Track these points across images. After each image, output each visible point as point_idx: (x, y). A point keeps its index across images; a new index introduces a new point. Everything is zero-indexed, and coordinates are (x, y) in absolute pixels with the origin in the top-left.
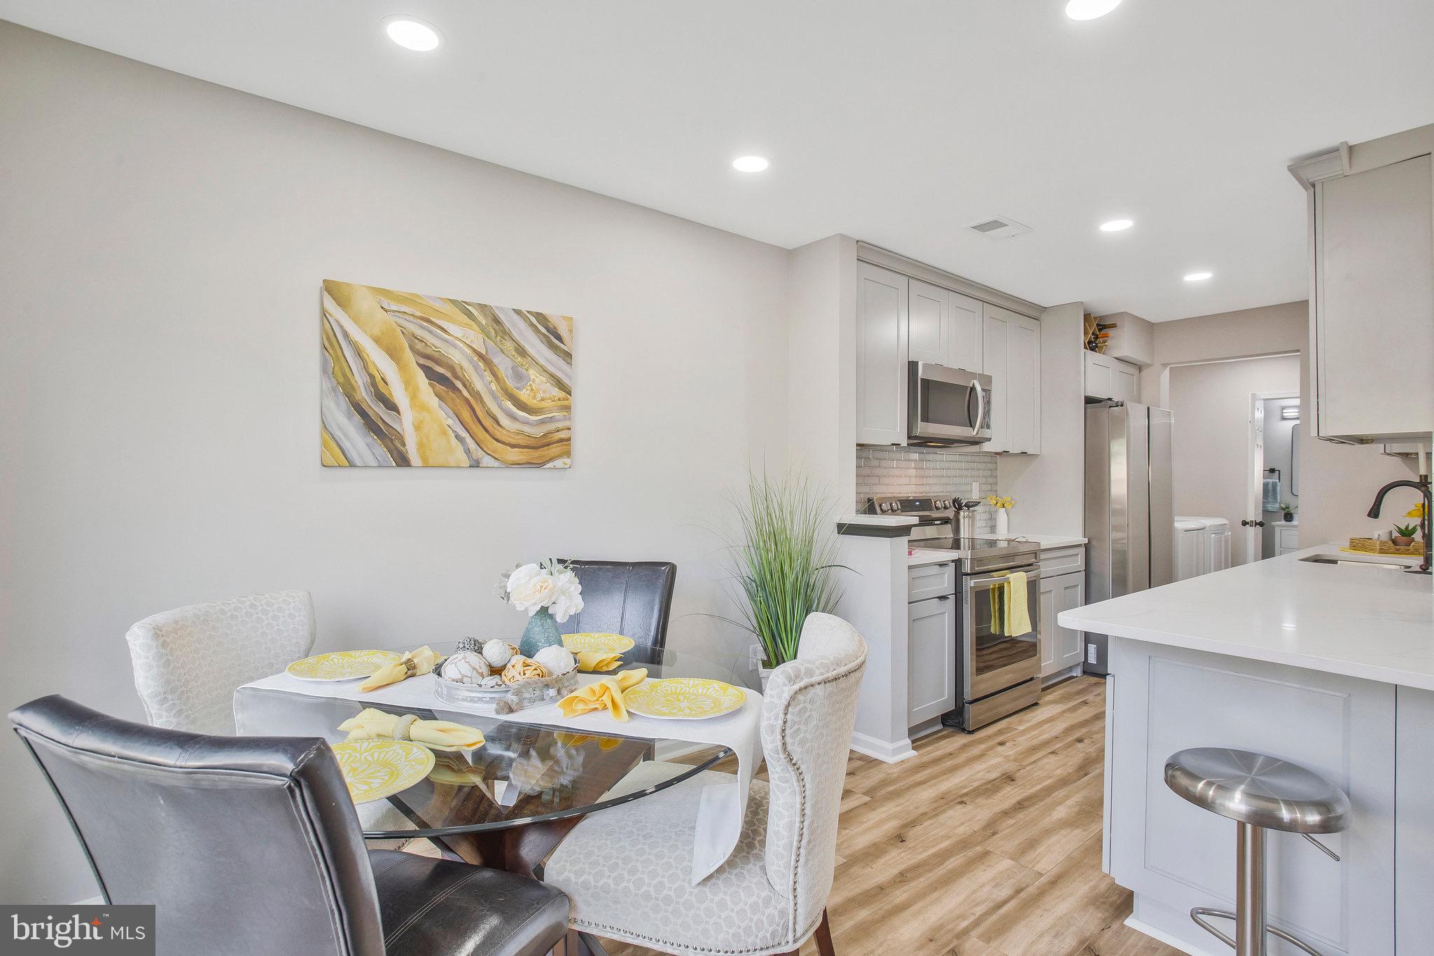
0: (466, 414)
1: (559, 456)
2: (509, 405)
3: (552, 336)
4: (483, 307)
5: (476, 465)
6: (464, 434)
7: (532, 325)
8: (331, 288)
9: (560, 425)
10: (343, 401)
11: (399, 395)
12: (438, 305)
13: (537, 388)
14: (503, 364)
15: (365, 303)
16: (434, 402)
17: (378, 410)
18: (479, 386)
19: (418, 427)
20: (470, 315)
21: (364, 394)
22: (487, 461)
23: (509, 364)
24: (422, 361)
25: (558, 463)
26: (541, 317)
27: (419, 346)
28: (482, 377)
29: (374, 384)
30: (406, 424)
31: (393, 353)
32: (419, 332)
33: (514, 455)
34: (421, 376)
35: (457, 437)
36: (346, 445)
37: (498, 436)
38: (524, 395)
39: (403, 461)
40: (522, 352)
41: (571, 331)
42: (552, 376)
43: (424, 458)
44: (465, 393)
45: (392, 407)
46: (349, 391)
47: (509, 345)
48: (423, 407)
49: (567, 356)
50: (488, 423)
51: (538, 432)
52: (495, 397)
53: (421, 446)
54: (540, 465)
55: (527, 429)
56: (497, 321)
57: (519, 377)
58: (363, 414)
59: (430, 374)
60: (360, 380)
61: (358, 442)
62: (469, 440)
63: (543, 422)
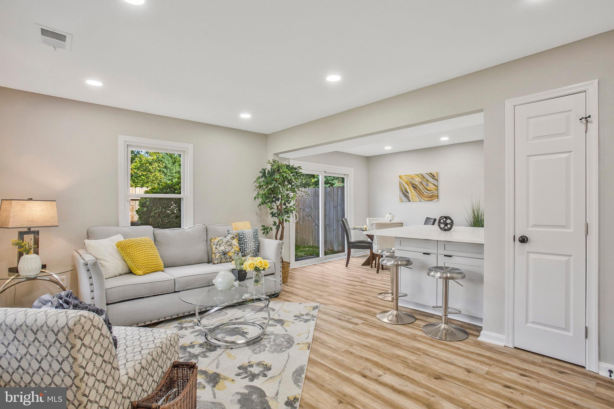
0: (419, 193)
1: (436, 199)
2: (426, 190)
3: (432, 176)
4: (420, 174)
5: (420, 201)
6: (418, 196)
7: (429, 175)
8: (400, 177)
9: (435, 193)
10: (402, 192)
11: (409, 191)
12: (414, 176)
13: (431, 187)
14: (424, 183)
15: (404, 178)
16: (414, 191)
17: (406, 193)
18: (420, 188)
19: (411, 195)
20: (418, 176)
21: (404, 191)
22: (422, 200)
23: (425, 183)
24: (412, 185)
25: (435, 200)
26: (430, 173)
27: (411, 183)
28: (421, 186)
29: (405, 189)
30: (410, 195)
31: (408, 184)
32: (411, 180)
33: (427, 199)
34: (412, 188)
35: (417, 196)
36: (402, 199)
37: (424, 196)
38: (428, 188)
39: (409, 201)
40: (427, 180)
41: (437, 175)
42: (433, 184)
43: (412, 200)
44: (418, 189)
45: (408, 193)
46: (402, 191)
47: (425, 180)
48: (412, 192)
49: (437, 180)
50: (422, 194)
51: (431, 195)
52: (423, 189)
53: (412, 198)
54: (431, 201)
55: (429, 194)
56: (423, 176)
57: (427, 185)
58: (404, 194)
59: (413, 187)
60: (403, 189)
61: (404, 198)
62: (419, 197)
63: (432, 193)
